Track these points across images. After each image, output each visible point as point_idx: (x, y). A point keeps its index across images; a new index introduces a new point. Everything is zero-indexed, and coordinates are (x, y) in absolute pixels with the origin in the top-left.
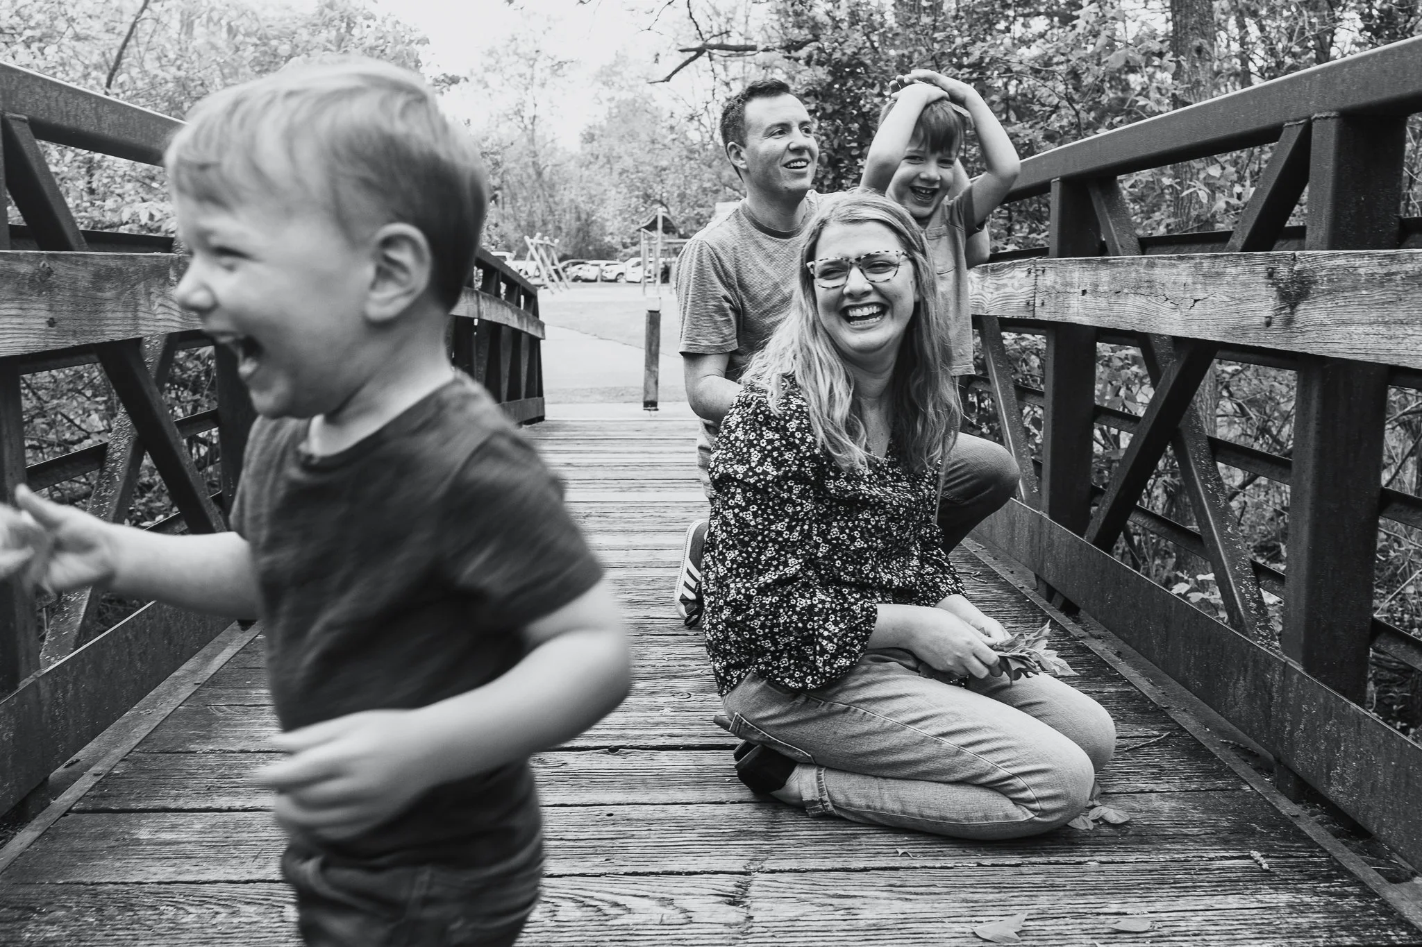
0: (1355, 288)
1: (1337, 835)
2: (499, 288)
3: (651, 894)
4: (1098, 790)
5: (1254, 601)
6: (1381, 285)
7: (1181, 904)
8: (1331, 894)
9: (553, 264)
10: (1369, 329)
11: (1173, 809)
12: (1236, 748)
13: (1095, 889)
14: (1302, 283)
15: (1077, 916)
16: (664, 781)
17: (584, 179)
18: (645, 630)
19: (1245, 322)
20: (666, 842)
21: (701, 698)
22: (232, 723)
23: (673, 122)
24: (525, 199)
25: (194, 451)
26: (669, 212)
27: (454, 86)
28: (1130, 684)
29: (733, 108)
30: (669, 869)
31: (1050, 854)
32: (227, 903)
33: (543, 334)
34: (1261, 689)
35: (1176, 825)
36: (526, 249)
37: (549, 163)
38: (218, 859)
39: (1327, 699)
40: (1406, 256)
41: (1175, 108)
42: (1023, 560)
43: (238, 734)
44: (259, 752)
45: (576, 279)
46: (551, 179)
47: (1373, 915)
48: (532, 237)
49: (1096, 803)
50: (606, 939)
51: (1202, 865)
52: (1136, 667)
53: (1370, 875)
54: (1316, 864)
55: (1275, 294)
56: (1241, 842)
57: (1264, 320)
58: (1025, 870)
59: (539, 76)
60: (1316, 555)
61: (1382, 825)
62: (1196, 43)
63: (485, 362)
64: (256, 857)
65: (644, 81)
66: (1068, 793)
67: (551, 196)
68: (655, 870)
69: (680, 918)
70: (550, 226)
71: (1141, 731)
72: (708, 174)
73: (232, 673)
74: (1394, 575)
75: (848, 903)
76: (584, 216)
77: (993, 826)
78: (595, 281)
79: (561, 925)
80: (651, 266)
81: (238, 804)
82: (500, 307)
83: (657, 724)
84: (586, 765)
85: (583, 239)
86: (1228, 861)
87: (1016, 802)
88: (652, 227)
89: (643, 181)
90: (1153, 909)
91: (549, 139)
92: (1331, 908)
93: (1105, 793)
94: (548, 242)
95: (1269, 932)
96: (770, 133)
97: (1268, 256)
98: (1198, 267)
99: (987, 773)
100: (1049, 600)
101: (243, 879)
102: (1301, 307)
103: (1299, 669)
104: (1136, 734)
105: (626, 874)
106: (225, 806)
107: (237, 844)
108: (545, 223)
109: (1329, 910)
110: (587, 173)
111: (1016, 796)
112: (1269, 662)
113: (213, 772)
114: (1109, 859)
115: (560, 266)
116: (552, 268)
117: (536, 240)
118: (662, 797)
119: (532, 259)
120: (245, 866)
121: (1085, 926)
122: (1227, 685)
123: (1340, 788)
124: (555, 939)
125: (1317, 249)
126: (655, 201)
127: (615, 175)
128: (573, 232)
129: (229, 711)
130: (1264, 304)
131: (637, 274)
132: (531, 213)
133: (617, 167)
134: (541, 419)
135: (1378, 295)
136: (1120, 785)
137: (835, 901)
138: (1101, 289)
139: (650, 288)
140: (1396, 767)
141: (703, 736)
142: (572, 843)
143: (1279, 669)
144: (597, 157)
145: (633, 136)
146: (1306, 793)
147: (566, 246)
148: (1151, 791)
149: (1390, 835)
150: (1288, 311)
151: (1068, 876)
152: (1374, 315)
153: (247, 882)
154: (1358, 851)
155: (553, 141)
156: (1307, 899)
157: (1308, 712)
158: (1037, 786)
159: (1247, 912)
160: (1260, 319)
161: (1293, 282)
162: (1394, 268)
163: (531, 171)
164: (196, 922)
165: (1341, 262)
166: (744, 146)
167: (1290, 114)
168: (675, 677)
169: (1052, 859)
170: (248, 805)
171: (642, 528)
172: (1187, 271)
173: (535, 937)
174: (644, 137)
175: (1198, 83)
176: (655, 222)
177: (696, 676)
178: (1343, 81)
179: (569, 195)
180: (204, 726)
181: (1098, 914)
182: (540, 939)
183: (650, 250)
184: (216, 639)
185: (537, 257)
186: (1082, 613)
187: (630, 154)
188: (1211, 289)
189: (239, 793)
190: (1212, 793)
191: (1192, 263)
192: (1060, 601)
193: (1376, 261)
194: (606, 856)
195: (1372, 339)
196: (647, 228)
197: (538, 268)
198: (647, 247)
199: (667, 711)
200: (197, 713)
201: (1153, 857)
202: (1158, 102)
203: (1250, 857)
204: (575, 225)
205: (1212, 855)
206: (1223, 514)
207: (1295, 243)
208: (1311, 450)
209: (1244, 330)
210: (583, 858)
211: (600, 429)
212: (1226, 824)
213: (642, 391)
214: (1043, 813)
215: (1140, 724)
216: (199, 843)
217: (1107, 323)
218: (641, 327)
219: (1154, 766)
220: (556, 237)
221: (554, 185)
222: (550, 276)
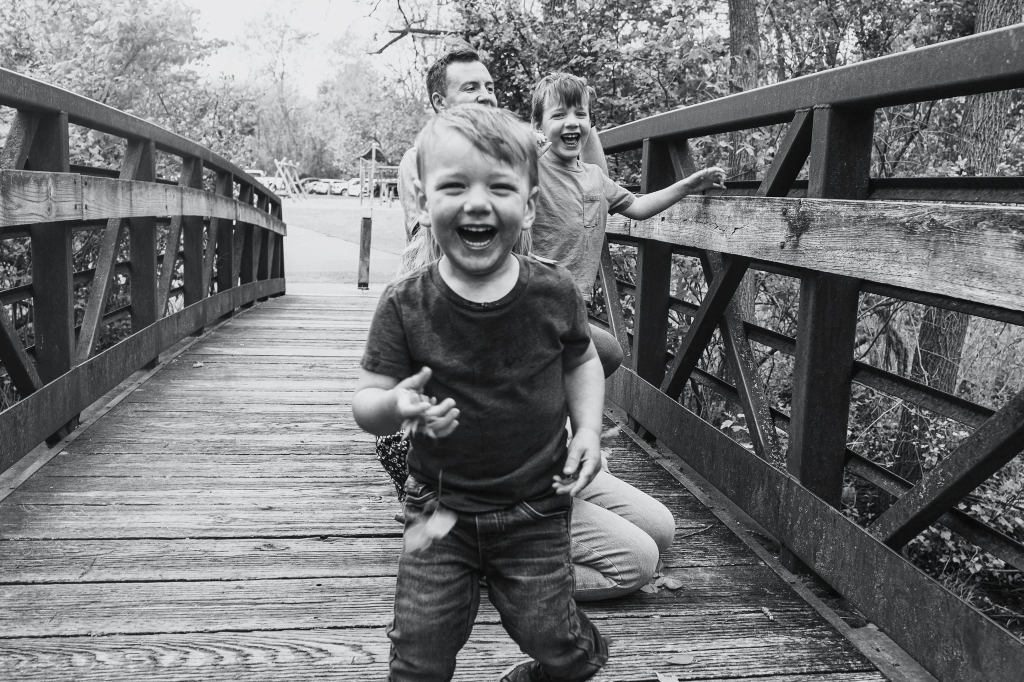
0: (838, 226)
1: (819, 596)
2: (252, 198)
3: (346, 642)
4: (662, 565)
5: (771, 435)
6: (855, 224)
7: (715, 644)
8: (813, 637)
9: (295, 180)
10: (846, 254)
11: (712, 579)
12: (756, 536)
13: (657, 635)
14: (805, 220)
15: (644, 653)
16: (359, 560)
17: (319, 119)
18: (351, 450)
19: (767, 245)
20: (359, 604)
21: (388, 500)
22: (38, 518)
23: (386, 84)
24: (275, 132)
25: (18, 311)
26: (380, 146)
27: (223, 48)
28: (688, 491)
29: (437, 68)
30: (360, 624)
31: (628, 610)
32: (28, 653)
33: (285, 232)
34: (773, 494)
35: (714, 589)
36: (275, 169)
37: (293, 107)
38: (23, 620)
39: (815, 503)
40: (871, 205)
41: (731, 92)
42: (619, 403)
43: (42, 526)
44: (58, 539)
45: (312, 192)
46: (295, 119)
47: (839, 650)
48: (280, 160)
49: (661, 574)
50: (312, 675)
51: (730, 617)
52: (692, 479)
53: (838, 622)
54: (805, 616)
55: (787, 227)
56: (756, 601)
57: (779, 244)
58: (610, 622)
59: (286, 43)
60: (810, 406)
61: (848, 589)
62: (746, 47)
63: (240, 252)
64: (53, 618)
65: (364, 52)
66: (640, 568)
67: (294, 131)
68: (350, 625)
69: (366, 659)
70: (293, 153)
71: (693, 524)
72: (409, 120)
73: (39, 480)
74: (869, 415)
75: (486, 647)
76: (318, 147)
77: (590, 592)
78: (326, 194)
79: (279, 665)
80: (367, 185)
81: (40, 578)
82: (252, 212)
83: (356, 519)
84: (303, 548)
85: (318, 163)
86: (746, 614)
87: (605, 575)
88: (368, 156)
89: (361, 123)
90: (695, 648)
91: (294, 89)
92: (813, 646)
93: (667, 568)
94: (292, 165)
95: (772, 663)
96: (464, 88)
97: (783, 200)
98: (738, 206)
99: (586, 555)
100: (636, 432)
101: (41, 635)
102: (804, 236)
103: (798, 482)
104: (690, 526)
105: (329, 628)
106: (30, 580)
107: (38, 609)
108: (289, 150)
109: (812, 647)
110: (321, 115)
111: (605, 571)
112: (778, 477)
113: (22, 555)
114: (668, 614)
115: (300, 182)
116: (294, 183)
117: (283, 162)
118: (358, 572)
119: (280, 176)
120: (43, 625)
121: (648, 661)
122: (751, 493)
123: (822, 564)
124: (275, 676)
125: (815, 197)
126: (370, 138)
127: (342, 117)
128: (311, 157)
129: (36, 509)
130: (779, 234)
131: (357, 190)
132: (279, 143)
133: (344, 112)
134: (283, 293)
135: (852, 230)
136: (679, 562)
137: (478, 646)
138: (674, 217)
139: (365, 201)
140: (857, 550)
141: (389, 527)
142: (290, 606)
143: (785, 482)
144: (329, 105)
145: (355, 90)
146: (800, 567)
147: (305, 167)
148: (698, 566)
149: (852, 596)
150: (795, 238)
151: (639, 626)
152: (850, 244)
153: (45, 637)
154: (833, 607)
155: (296, 91)
156: (797, 640)
157: (803, 512)
158: (619, 564)
159: (757, 649)
160: (776, 244)
161: (798, 219)
162: (863, 213)
163: (280, 112)
164: (4, 668)
165: (830, 207)
166: (445, 96)
167: (799, 104)
168: (371, 485)
169: (629, 614)
170: (48, 579)
171: (352, 376)
172: (731, 208)
173: (260, 675)
174: (363, 91)
175: (747, 75)
176: (370, 153)
177: (385, 484)
178: (834, 83)
179: (309, 130)
180: (16, 520)
181: (658, 652)
182: (264, 676)
183: (367, 173)
184: (28, 455)
185: (283, 175)
186: (658, 441)
187: (354, 103)
188: (746, 221)
189: (41, 571)
190: (738, 567)
191: (734, 203)
192: (643, 433)
193: (851, 208)
194: (315, 615)
195: (848, 261)
196: (364, 157)
197: (284, 183)
198: (364, 171)
199: (364, 509)
200: (11, 510)
201: (697, 612)
202: (721, 87)
203: (761, 612)
204: (312, 153)
205: (736, 610)
206: (752, 376)
207: (801, 191)
208: (808, 334)
209: (767, 250)
210: (298, 617)
211: (325, 302)
212: (747, 589)
213: (357, 275)
214: (623, 582)
215: (693, 519)
216: (9, 608)
217: (678, 241)
218: (358, 229)
219: (701, 549)
220: (297, 160)
221: (297, 123)
222: (292, 189)
